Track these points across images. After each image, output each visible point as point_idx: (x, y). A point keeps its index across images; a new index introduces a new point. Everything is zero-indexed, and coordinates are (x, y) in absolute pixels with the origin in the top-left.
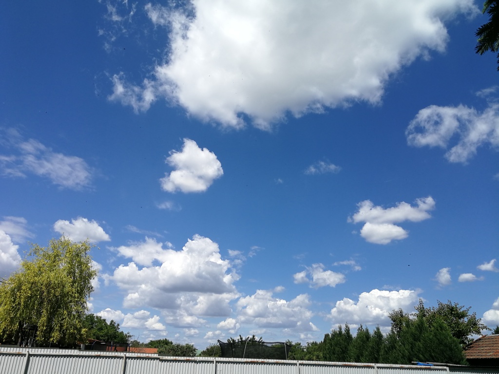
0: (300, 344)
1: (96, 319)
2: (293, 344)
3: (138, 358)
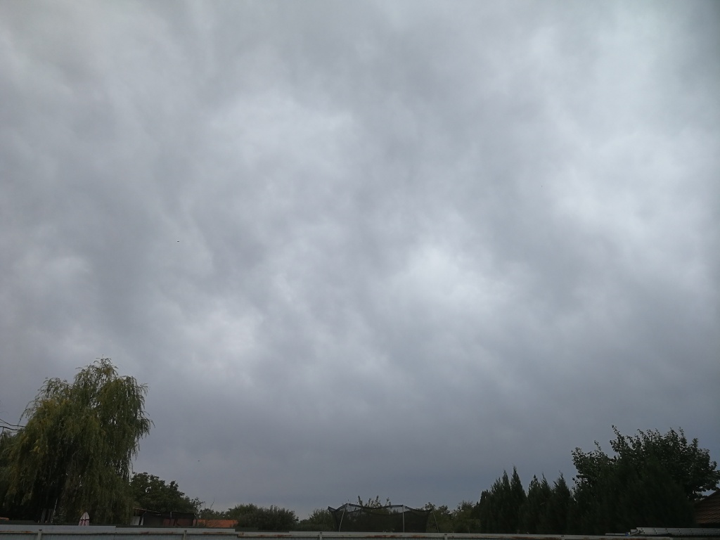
0: (446, 508)
1: (149, 481)
2: (437, 508)
3: (205, 534)
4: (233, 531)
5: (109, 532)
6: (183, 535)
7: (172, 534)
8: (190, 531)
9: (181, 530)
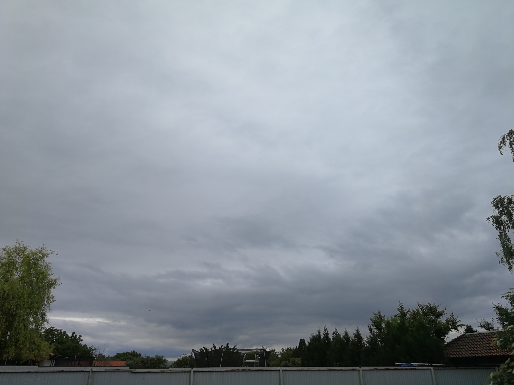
3: (106, 371)
4: (127, 368)
5: (33, 371)
6: (90, 372)
7: (81, 372)
8: (95, 369)
9: (88, 369)
